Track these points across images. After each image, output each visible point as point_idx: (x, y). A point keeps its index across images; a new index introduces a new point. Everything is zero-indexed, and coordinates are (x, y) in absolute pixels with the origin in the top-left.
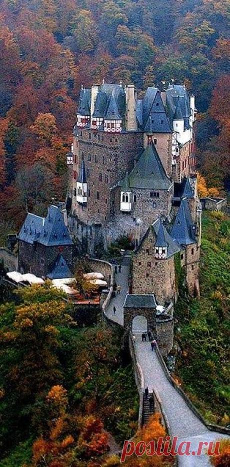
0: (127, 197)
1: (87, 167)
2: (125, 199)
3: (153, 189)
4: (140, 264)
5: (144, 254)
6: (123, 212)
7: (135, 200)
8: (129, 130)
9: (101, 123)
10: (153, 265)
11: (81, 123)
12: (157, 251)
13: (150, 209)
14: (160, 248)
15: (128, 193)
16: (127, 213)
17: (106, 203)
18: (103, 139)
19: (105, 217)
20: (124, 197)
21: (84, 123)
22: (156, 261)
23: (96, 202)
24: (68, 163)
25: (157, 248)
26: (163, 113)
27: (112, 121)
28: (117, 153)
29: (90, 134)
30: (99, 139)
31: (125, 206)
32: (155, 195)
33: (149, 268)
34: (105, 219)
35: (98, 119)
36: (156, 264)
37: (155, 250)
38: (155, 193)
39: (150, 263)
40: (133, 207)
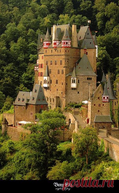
0: (75, 80)
1: (49, 68)
2: (74, 82)
3: (89, 76)
4: (95, 105)
5: (97, 100)
6: (73, 89)
7: (79, 82)
8: (74, 47)
9: (59, 43)
10: (102, 106)
11: (46, 46)
12: (104, 98)
13: (87, 86)
14: (106, 96)
15: (75, 78)
16: (74, 89)
17: (62, 85)
18: (60, 51)
19: (62, 92)
20: (73, 80)
21: (48, 46)
22: (103, 103)
23: (56, 86)
24: (35, 70)
25: (104, 96)
26: (91, 38)
27: (67, 41)
28: (69, 58)
29: (52, 50)
30: (58, 52)
31: (74, 85)
32: (89, 79)
33: (99, 107)
34: (62, 93)
35: (57, 42)
36: (103, 105)
37: (103, 97)
38: (89, 78)
39: (100, 104)
40: (77, 86)
